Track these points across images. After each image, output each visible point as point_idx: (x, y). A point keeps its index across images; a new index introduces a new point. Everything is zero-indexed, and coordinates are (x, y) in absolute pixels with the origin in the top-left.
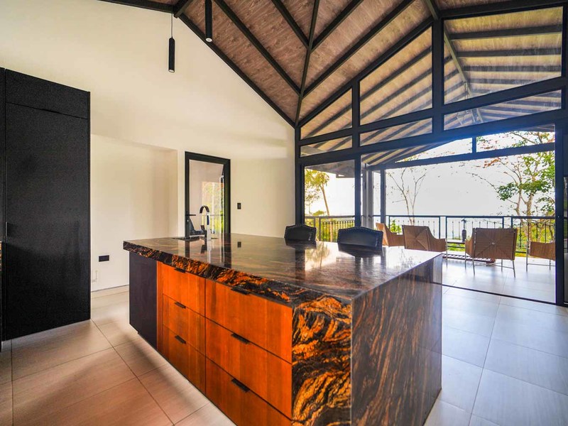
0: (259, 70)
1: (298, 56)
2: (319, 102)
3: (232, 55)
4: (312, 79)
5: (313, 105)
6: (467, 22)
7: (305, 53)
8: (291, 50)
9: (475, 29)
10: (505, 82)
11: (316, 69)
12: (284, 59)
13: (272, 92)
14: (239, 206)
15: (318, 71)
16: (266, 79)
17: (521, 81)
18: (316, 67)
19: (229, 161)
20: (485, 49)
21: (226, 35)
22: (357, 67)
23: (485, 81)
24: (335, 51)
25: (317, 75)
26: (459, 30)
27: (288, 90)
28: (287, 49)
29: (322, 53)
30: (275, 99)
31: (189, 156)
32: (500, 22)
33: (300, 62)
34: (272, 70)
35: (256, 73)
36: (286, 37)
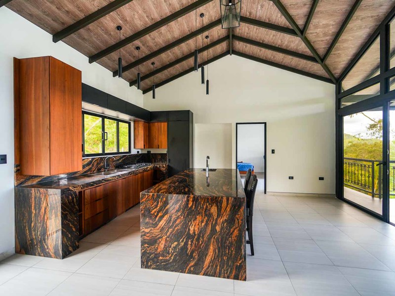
3: (265, 58)
13: (300, 67)
16: (291, 62)
19: (265, 123)
21: (255, 50)
30: (306, 70)
35: (283, 61)
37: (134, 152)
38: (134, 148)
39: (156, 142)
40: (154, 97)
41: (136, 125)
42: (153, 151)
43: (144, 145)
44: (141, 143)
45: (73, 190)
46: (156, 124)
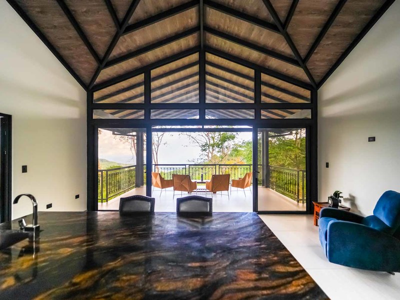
0: (55, 26)
1: (107, 32)
2: (115, 75)
4: (114, 56)
5: (108, 77)
6: (215, 57)
7: (114, 33)
8: (100, 25)
9: (216, 63)
10: (234, 99)
11: (120, 49)
12: (91, 29)
13: (67, 52)
15: (121, 52)
16: (63, 39)
17: (240, 101)
18: (121, 48)
20: (217, 75)
22: (150, 59)
23: (225, 95)
24: (138, 42)
25: (120, 54)
26: (209, 60)
27: (88, 57)
28: (96, 22)
29: (129, 40)
30: (70, 61)
32: (229, 65)
33: (107, 39)
35: (51, 28)
36: (98, 12)
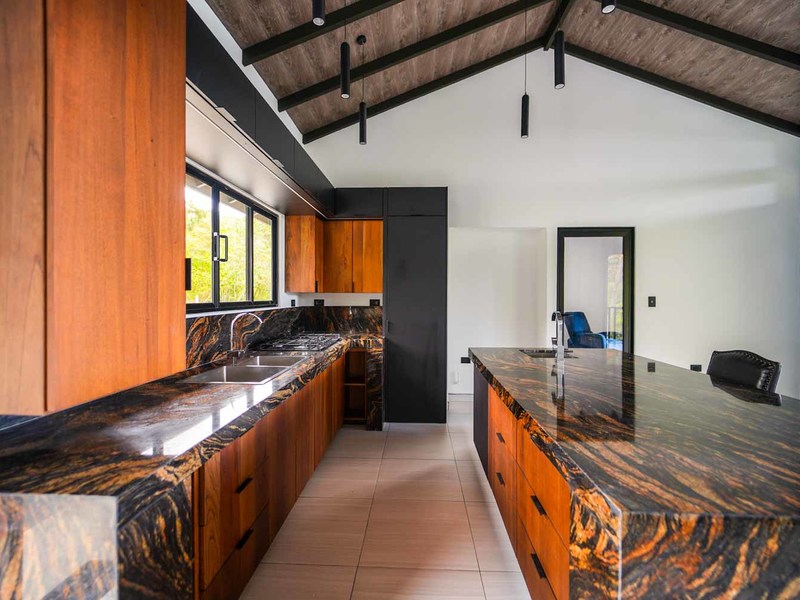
0: (693, 61)
3: (638, 59)
12: (750, 19)
13: (728, 87)
14: (652, 302)
16: (713, 70)
19: (632, 230)
21: (623, 36)
31: (564, 233)
34: (723, 50)
35: (689, 68)
37: (285, 301)
38: (287, 289)
39: (346, 275)
40: (363, 139)
41: (293, 224)
42: (331, 300)
43: (316, 282)
44: (307, 276)
45: (171, 478)
46: (347, 225)
